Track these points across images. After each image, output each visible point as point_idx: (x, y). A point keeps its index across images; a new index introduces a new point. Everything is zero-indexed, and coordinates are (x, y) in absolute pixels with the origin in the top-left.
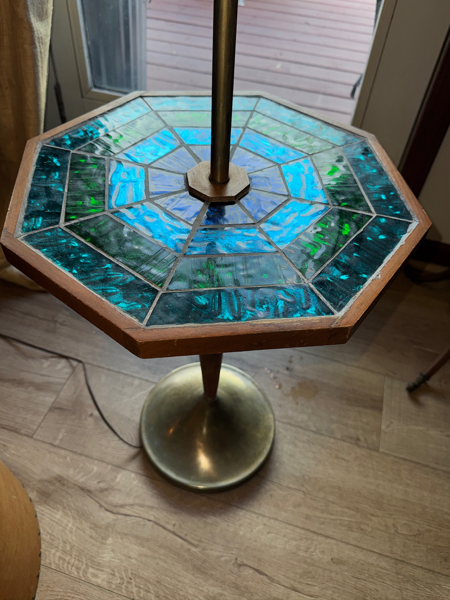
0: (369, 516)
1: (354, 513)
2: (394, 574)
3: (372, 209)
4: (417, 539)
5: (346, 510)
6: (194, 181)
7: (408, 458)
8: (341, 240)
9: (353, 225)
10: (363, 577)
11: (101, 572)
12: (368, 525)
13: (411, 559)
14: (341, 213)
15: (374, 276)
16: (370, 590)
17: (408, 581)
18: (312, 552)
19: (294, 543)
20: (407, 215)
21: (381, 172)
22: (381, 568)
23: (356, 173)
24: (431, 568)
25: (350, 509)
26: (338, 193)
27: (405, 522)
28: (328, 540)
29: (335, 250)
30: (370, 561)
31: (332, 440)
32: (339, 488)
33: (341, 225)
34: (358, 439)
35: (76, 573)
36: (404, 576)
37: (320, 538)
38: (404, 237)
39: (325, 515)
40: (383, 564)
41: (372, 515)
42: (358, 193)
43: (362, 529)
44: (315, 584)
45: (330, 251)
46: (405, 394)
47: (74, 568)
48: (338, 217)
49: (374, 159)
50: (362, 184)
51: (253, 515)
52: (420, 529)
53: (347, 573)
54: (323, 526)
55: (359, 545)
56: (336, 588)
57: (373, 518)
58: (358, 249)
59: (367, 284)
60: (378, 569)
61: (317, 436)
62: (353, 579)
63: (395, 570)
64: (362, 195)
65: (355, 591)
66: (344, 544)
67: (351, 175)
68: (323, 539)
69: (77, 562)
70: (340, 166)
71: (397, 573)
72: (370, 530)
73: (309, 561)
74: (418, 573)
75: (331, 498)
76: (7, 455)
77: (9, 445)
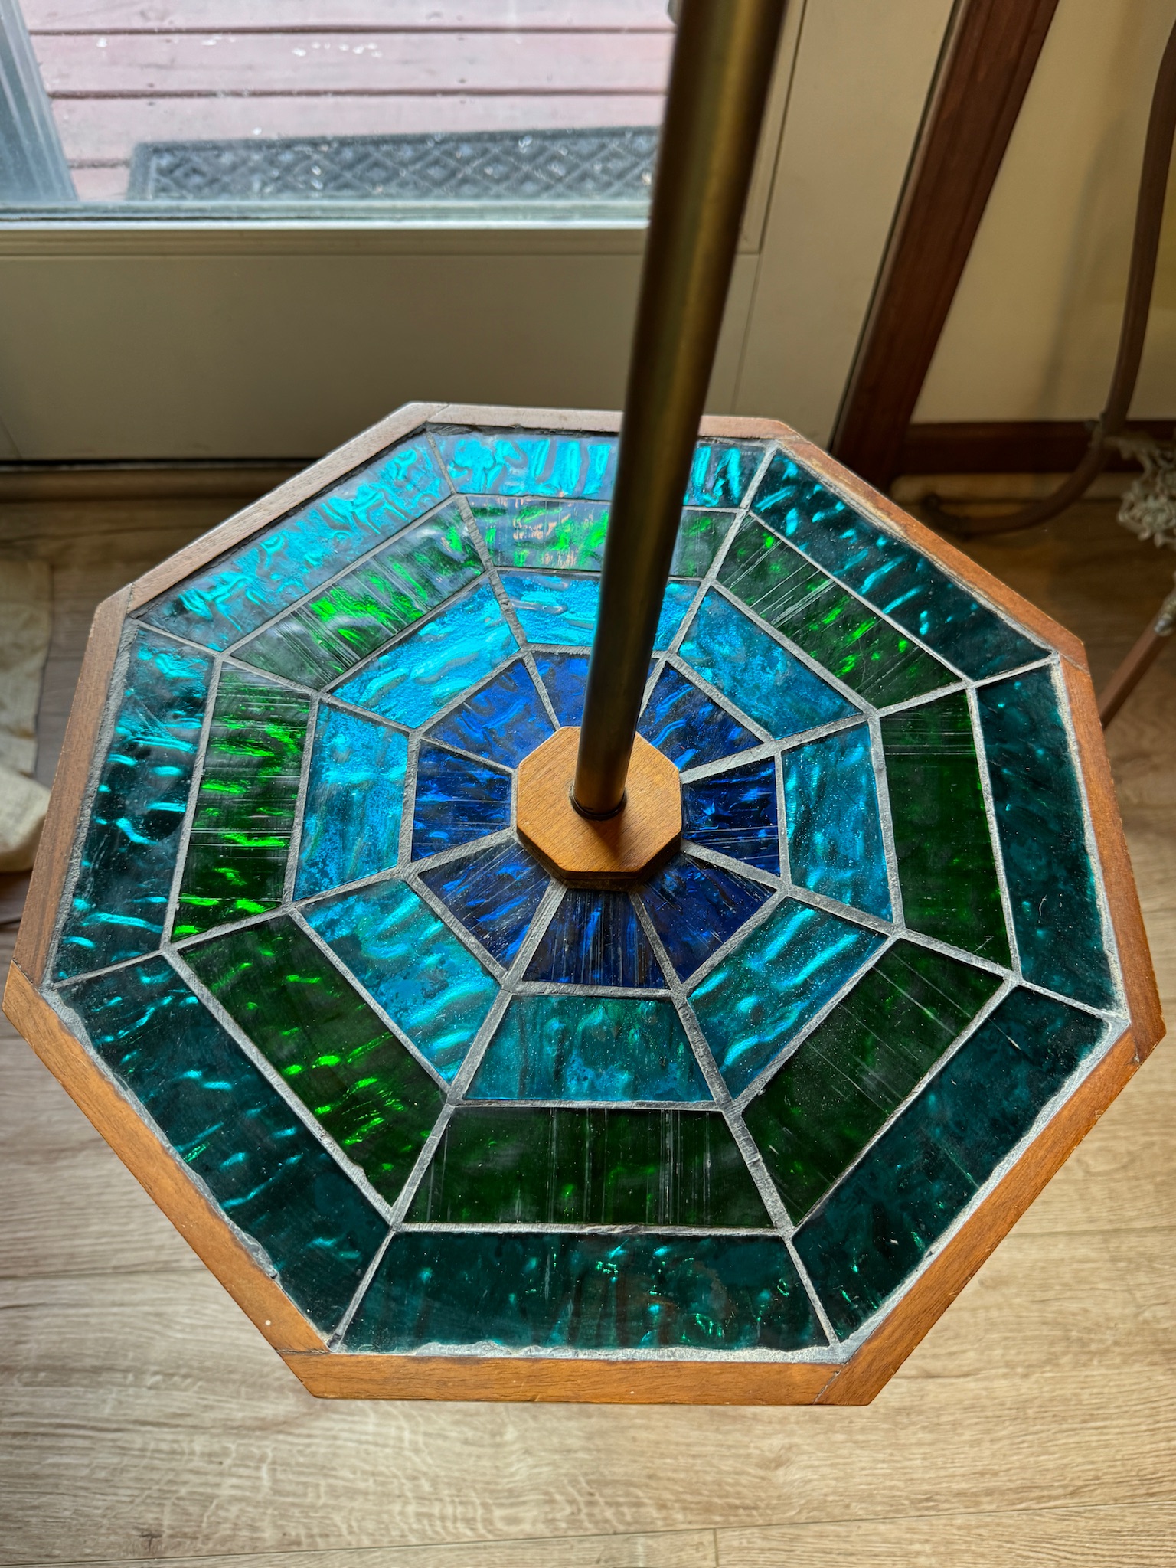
2: (1109, 1265)
4: (1131, 1174)
10: (1051, 1294)
11: (522, 1508)
13: (1131, 1219)
16: (1074, 1314)
17: (1137, 1269)
22: (1081, 1261)
30: (1055, 1255)
35: (469, 1533)
36: (1129, 1260)
40: (1082, 1251)
44: (965, 1347)
47: (459, 1525)
52: (1131, 1148)
53: (1019, 1299)
56: (1006, 1338)
60: (1075, 1266)
62: (1035, 1306)
63: (1106, 1256)
65: (1045, 1331)
69: (460, 1510)
71: (1114, 1260)
74: (1153, 1243)
76: (179, 1335)
77: (169, 1309)
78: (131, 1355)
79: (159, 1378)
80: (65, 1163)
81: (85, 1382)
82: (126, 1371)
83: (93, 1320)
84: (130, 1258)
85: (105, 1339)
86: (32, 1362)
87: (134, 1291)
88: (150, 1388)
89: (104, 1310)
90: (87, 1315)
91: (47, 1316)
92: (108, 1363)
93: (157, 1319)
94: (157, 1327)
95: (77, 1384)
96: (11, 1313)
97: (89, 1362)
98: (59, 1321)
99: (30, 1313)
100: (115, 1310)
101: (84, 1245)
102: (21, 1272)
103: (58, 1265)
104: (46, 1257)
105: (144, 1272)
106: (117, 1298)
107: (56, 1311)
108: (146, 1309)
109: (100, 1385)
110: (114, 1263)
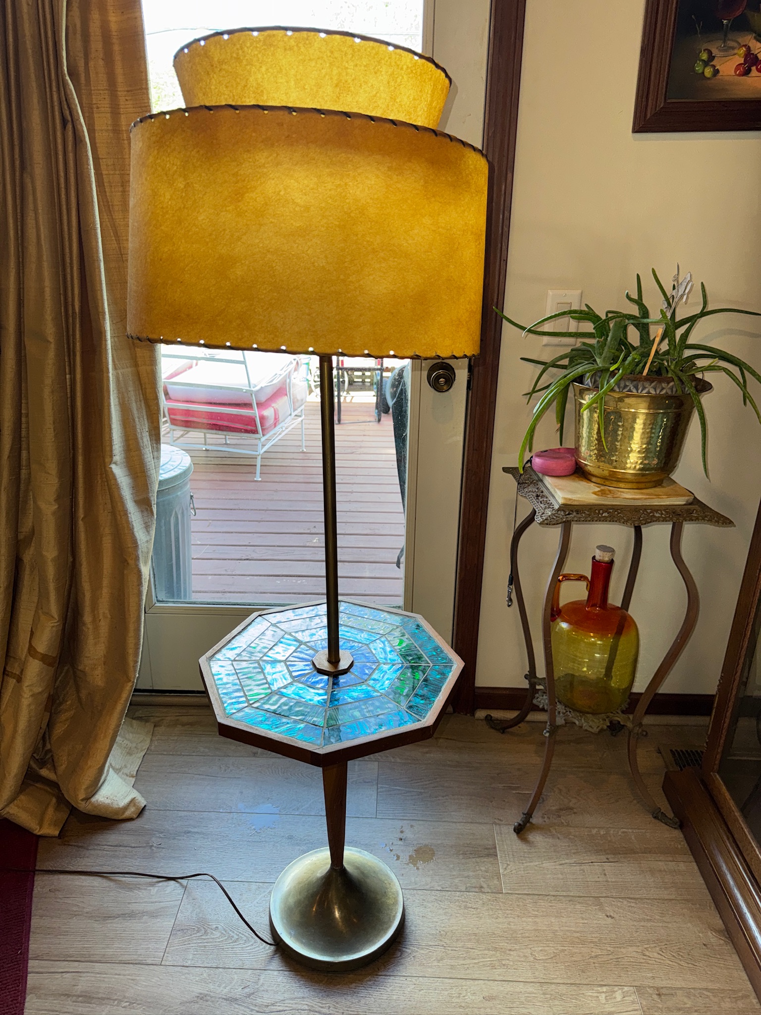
0: (508, 952)
1: (494, 952)
2: (542, 996)
3: (429, 662)
4: (555, 961)
5: (486, 952)
6: (319, 664)
7: (530, 893)
8: (416, 682)
9: (421, 673)
10: (514, 1005)
12: (508, 960)
13: (553, 979)
14: (412, 667)
15: (438, 698)
17: (555, 998)
18: (464, 996)
19: (446, 993)
20: (450, 661)
21: (430, 638)
22: (529, 993)
23: (415, 642)
24: (572, 981)
25: (489, 950)
26: (407, 655)
27: (540, 949)
28: (476, 982)
29: (414, 688)
30: (518, 990)
31: (458, 893)
32: (475, 934)
33: (413, 673)
34: (482, 887)
36: (551, 995)
37: (469, 983)
38: (451, 674)
39: (468, 961)
40: (531, 989)
41: (510, 950)
42: (419, 653)
43: (504, 965)
45: (411, 689)
46: (514, 836)
48: (411, 670)
49: (424, 631)
50: (420, 648)
51: (402, 978)
52: (555, 952)
53: (500, 1006)
54: (468, 972)
55: (504, 979)
57: (512, 953)
58: (426, 686)
59: (435, 703)
60: (526, 995)
61: (444, 893)
62: (506, 1009)
63: (541, 992)
64: (422, 654)
66: (492, 982)
67: (413, 644)
68: (472, 982)
70: (404, 638)
71: (544, 994)
72: (511, 963)
73: (463, 1005)
74: (563, 989)
75: (469, 945)
76: (139, 988)
77: (138, 978)
78: (118, 994)
79: (128, 1004)
80: (110, 921)
81: (98, 1003)
82: (116, 1000)
83: (106, 980)
84: (126, 958)
85: (109, 987)
86: (78, 993)
87: (125, 970)
88: (123, 1007)
89: (111, 976)
90: (104, 977)
91: (88, 977)
92: (108, 997)
93: (132, 981)
94: (132, 985)
95: (94, 1003)
96: (74, 974)
97: (100, 996)
98: (93, 979)
99: (82, 975)
100: (116, 976)
101: (109, 952)
102: (83, 959)
103: (97, 958)
104: (93, 955)
105: (132, 963)
106: (118, 972)
107: (92, 975)
108: (129, 977)
109: (103, 1004)
110: (120, 959)
